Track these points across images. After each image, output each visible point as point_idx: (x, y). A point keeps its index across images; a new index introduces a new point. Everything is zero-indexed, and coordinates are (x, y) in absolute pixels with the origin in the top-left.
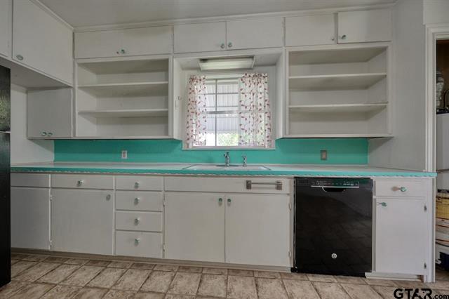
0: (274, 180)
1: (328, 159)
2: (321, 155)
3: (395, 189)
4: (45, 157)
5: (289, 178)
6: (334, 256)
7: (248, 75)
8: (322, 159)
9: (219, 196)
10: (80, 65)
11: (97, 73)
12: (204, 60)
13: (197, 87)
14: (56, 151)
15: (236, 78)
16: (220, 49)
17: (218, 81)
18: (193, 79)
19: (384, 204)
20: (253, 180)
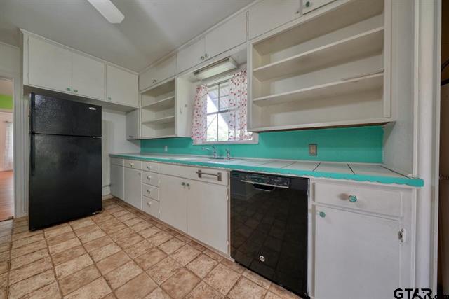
0: (216, 172)
1: (318, 154)
2: (310, 149)
3: (344, 197)
4: (135, 150)
5: (227, 171)
6: (262, 259)
7: (236, 75)
8: (311, 154)
9: (183, 180)
10: (142, 94)
11: (155, 96)
12: (197, 73)
13: (201, 94)
14: (141, 147)
15: (227, 81)
16: (201, 61)
17: (221, 85)
18: (199, 88)
19: (322, 215)
20: (203, 170)
